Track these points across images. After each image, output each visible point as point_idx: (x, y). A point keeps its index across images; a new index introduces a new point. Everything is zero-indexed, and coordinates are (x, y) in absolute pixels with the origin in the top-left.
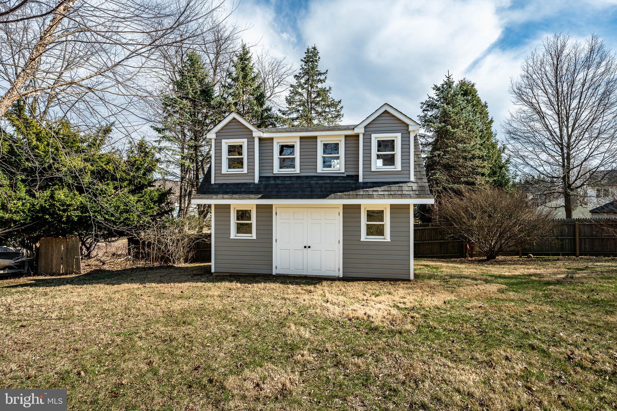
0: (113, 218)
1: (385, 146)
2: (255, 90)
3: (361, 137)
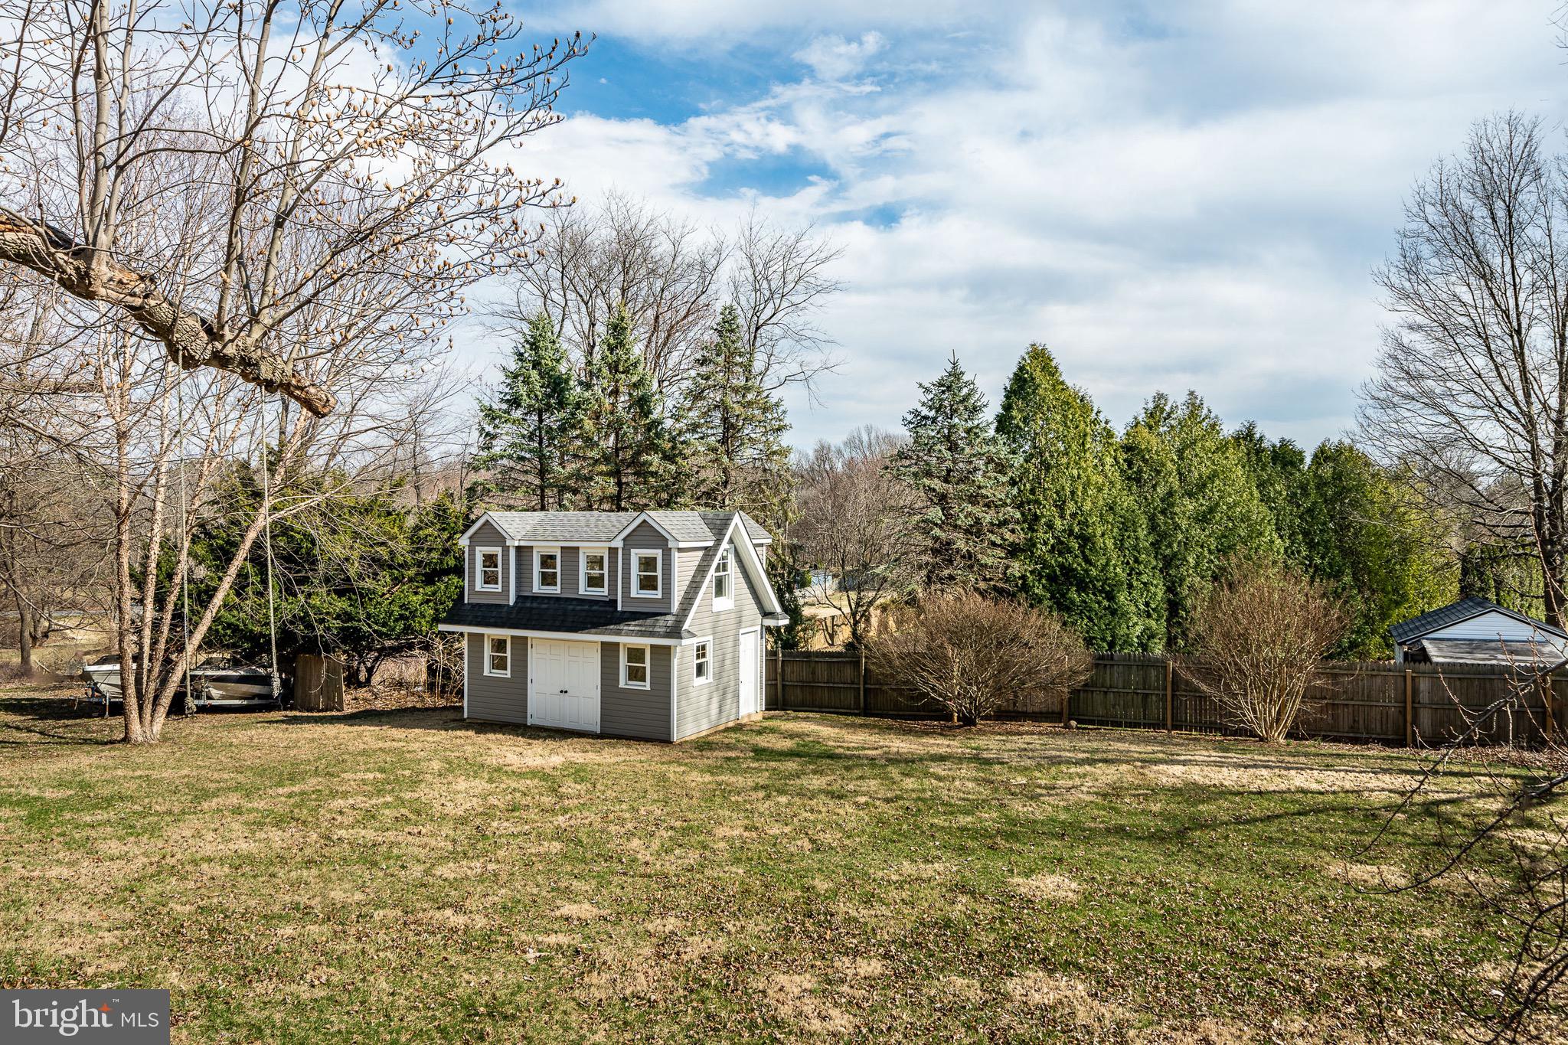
0: (384, 630)
1: (648, 563)
2: (635, 386)
3: (620, 552)
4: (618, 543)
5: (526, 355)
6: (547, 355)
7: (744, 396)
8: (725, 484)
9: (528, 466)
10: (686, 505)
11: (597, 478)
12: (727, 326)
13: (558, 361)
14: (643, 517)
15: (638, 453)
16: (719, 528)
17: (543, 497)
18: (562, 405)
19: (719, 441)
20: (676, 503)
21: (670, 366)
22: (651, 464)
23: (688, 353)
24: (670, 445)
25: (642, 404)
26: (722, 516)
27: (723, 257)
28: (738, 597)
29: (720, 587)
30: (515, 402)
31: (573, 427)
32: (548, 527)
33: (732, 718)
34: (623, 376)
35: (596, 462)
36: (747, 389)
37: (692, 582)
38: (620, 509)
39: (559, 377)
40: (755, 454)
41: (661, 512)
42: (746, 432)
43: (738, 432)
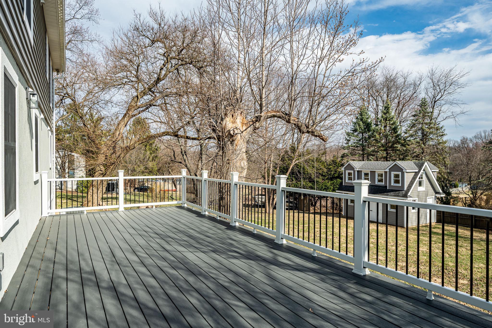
1: (397, 176)
2: (392, 124)
3: (388, 173)
4: (387, 170)
5: (359, 117)
6: (365, 117)
7: (429, 126)
8: (423, 153)
9: (359, 148)
10: (409, 160)
11: (380, 152)
12: (423, 104)
13: (368, 118)
14: (395, 163)
15: (393, 144)
16: (420, 166)
17: (363, 157)
18: (369, 131)
19: (420, 140)
20: (406, 159)
21: (403, 117)
22: (397, 147)
23: (410, 112)
24: (404, 141)
25: (395, 130)
26: (421, 162)
27: (422, 80)
28: (427, 187)
29: (420, 184)
30: (355, 130)
31: (373, 137)
32: (366, 165)
33: (424, 223)
34: (388, 122)
35: (380, 147)
36: (430, 123)
37: (411, 182)
38: (387, 161)
39: (369, 123)
40: (434, 143)
41: (401, 161)
42: (430, 137)
43: (428, 136)
